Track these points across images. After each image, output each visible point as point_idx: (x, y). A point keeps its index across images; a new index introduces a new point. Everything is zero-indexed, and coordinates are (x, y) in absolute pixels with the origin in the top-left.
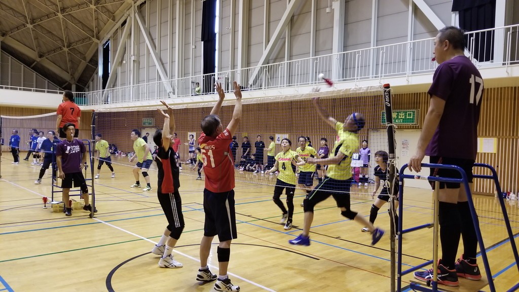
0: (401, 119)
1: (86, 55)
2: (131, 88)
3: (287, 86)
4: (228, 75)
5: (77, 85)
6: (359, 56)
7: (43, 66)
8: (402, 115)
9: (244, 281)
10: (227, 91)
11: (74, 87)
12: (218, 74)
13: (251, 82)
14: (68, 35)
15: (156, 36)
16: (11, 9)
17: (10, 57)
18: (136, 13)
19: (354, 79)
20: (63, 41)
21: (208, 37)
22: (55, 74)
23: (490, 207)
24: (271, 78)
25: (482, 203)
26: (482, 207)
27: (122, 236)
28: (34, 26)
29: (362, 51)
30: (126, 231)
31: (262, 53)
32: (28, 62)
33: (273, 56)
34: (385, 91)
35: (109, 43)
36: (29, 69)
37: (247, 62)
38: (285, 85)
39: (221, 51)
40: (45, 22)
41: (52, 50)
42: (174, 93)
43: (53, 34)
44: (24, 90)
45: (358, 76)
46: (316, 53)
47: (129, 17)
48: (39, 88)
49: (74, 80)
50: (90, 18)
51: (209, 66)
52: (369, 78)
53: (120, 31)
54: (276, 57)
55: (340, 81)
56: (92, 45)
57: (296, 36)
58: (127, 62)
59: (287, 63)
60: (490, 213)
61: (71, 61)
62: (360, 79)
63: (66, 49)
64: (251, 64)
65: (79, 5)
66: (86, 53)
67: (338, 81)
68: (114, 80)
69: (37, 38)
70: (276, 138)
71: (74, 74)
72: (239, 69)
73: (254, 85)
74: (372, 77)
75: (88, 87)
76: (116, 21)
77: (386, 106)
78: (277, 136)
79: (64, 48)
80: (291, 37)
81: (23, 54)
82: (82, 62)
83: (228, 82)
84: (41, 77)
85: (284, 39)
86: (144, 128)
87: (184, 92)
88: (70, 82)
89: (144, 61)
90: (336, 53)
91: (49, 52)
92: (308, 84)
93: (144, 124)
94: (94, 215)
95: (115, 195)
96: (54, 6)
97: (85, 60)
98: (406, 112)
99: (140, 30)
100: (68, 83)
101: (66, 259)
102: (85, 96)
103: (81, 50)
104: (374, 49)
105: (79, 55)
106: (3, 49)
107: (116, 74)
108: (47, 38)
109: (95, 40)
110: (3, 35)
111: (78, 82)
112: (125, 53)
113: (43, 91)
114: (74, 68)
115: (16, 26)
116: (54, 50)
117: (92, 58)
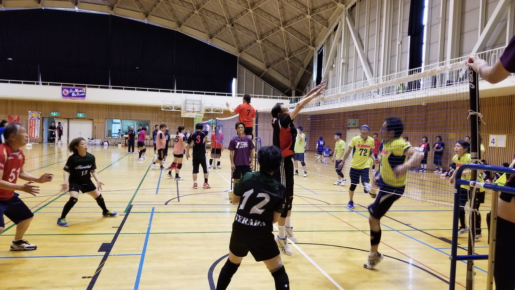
1: (304, 63)
2: (339, 90)
5: (296, 90)
7: (270, 76)
11: (294, 92)
12: (425, 68)
14: (289, 46)
15: (364, 37)
16: (246, 28)
17: (245, 70)
18: (347, 17)
20: (285, 52)
21: (415, 30)
22: (279, 82)
28: (263, 41)
31: (476, 40)
32: (257, 73)
33: (490, 42)
35: (323, 49)
36: (259, 80)
37: (459, 52)
39: (429, 44)
40: (270, 37)
42: (378, 92)
43: (277, 46)
47: (340, 22)
48: (266, 94)
49: (294, 86)
50: (307, 28)
51: (415, 62)
53: (332, 36)
56: (308, 55)
58: (336, 66)
61: (292, 69)
63: (287, 59)
65: (297, 17)
66: (304, 61)
69: (265, 52)
70: (491, 140)
71: (294, 80)
72: (448, 60)
76: (329, 27)
78: (492, 137)
81: (254, 66)
82: (300, 70)
84: (268, 85)
85: (505, 21)
86: (349, 128)
88: (291, 88)
89: (352, 63)
91: (274, 63)
93: (349, 124)
96: (278, 21)
97: (303, 67)
99: (350, 33)
103: (300, 58)
105: (298, 63)
106: (240, 63)
107: (327, 77)
108: (273, 51)
109: (311, 47)
110: (240, 51)
111: (297, 88)
112: (336, 57)
113: (267, 98)
114: (294, 75)
115: (249, 43)
116: (278, 61)
117: (308, 65)
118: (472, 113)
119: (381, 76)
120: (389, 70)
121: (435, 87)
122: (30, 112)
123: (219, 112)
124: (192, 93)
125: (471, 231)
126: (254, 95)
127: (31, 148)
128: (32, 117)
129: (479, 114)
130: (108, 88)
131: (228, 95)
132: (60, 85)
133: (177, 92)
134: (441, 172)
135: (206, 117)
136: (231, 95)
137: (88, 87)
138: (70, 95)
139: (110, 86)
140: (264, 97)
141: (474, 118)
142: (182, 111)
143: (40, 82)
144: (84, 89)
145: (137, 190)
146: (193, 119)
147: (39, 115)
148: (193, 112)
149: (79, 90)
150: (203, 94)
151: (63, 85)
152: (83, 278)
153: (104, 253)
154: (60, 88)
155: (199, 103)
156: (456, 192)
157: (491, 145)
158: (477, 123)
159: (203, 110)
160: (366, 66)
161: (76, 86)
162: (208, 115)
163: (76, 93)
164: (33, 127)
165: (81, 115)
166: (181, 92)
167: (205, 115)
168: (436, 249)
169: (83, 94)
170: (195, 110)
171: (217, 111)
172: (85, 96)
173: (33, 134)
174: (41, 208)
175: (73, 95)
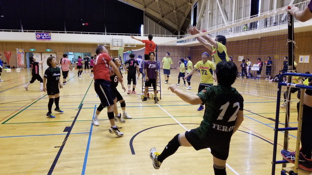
1: (185, 14)
5: (181, 32)
7: (164, 22)
11: (179, 32)
12: (260, 15)
14: (176, 3)
17: (149, 19)
20: (173, 6)
22: (170, 26)
30: (166, 112)
32: (157, 21)
35: (197, 5)
36: (157, 25)
37: (281, 4)
43: (168, 3)
48: (162, 34)
51: (254, 11)
56: (188, 7)
61: (178, 18)
63: (175, 11)
66: (185, 12)
68: (199, 26)
69: (161, 7)
70: (300, 59)
71: (179, 25)
72: (275, 9)
75: (186, 32)
78: (301, 57)
79: (174, 11)
82: (183, 18)
84: (163, 28)
87: (237, 30)
88: (178, 30)
89: (215, 13)
91: (167, 14)
97: (185, 17)
100: (176, 31)
102: (183, 37)
103: (183, 11)
105: (182, 14)
106: (145, 15)
107: (200, 22)
108: (166, 6)
109: (189, 4)
110: (145, 7)
111: (181, 30)
112: (205, 9)
113: (163, 36)
114: (179, 22)
115: (151, 2)
116: (169, 13)
117: (188, 15)
118: (289, 41)
119: (233, 21)
120: (238, 17)
121: (267, 27)
122: (17, 49)
123: (133, 46)
124: (116, 35)
125: (287, 114)
126: (154, 35)
127: (19, 71)
128: (19, 52)
129: (294, 41)
130: (64, 33)
131: (139, 35)
132: (34, 32)
133: (107, 34)
134: (269, 79)
135: (126, 50)
136: (140, 35)
137: (52, 32)
138: (41, 38)
139: (65, 32)
140: (161, 36)
141: (290, 44)
142: (111, 46)
143: (22, 30)
144: (50, 34)
145: (86, 95)
146: (117, 51)
147: (23, 51)
148: (118, 46)
149: (47, 34)
150: (123, 35)
151: (36, 32)
152: (55, 147)
153: (67, 133)
154: (34, 33)
155: (120, 41)
156: (279, 90)
157: (300, 62)
158: (293, 48)
159: (123, 45)
160: (224, 15)
161: (44, 32)
162: (127, 48)
163: (45, 37)
164: (20, 59)
165: (49, 50)
166: (109, 34)
167: (125, 48)
168: (266, 125)
169: (49, 37)
170: (118, 45)
171: (132, 46)
172: (50, 38)
173: (20, 63)
174: (28, 107)
175: (43, 37)
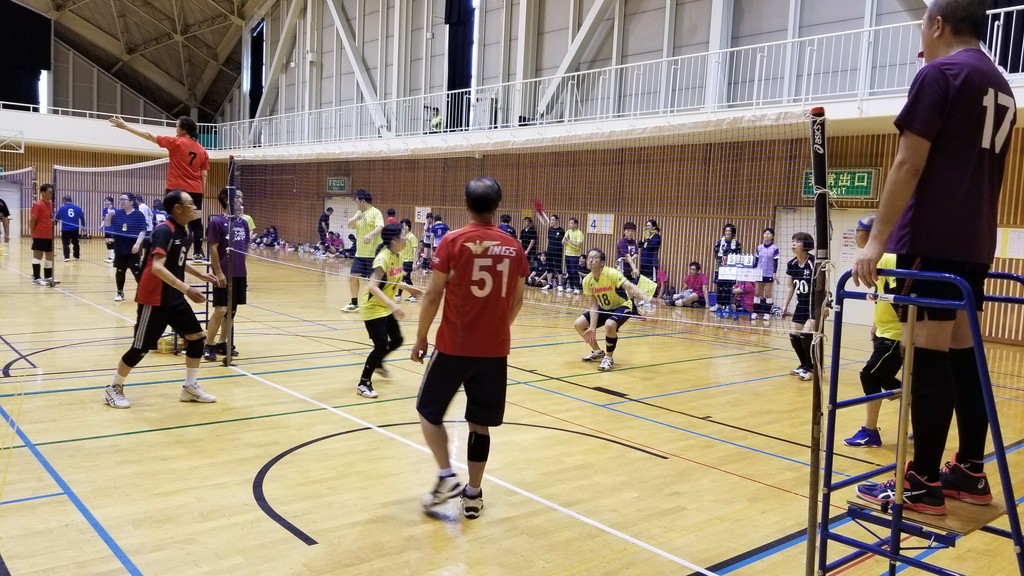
0: (844, 186)
1: (218, 51)
2: (304, 117)
3: (614, 117)
4: (497, 94)
5: (200, 110)
6: (762, 58)
7: (135, 71)
8: (845, 178)
9: (520, 494)
10: (493, 126)
12: (477, 90)
13: (542, 108)
14: (183, 10)
15: (356, 13)
17: (71, 53)
19: (752, 104)
20: (174, 21)
21: (459, 17)
22: (158, 88)
23: (1016, 368)
24: (582, 101)
25: (1001, 358)
26: (1000, 366)
27: (286, 403)
29: (770, 47)
30: (292, 393)
31: (566, 49)
32: (105, 62)
33: (588, 55)
34: (814, 122)
35: (262, 28)
36: (107, 78)
37: (536, 68)
38: (611, 114)
39: (483, 45)
41: (152, 40)
42: (389, 129)
43: (157, 9)
44: (99, 117)
45: (758, 98)
46: (675, 49)
49: (196, 100)
51: (459, 75)
52: (781, 102)
53: (284, 3)
54: (593, 56)
55: (722, 107)
56: (230, 32)
57: (634, 14)
58: (297, 65)
59: (617, 70)
60: (1015, 379)
61: (189, 61)
62: (764, 104)
63: (178, 38)
64: (544, 72)
66: (217, 47)
67: (719, 107)
68: (272, 101)
69: (124, 16)
70: (590, 222)
71: (195, 87)
72: (519, 80)
73: (547, 114)
74: (789, 101)
75: (222, 115)
77: (816, 153)
78: (591, 217)
80: (626, 17)
81: (95, 46)
82: (209, 65)
83: (496, 108)
84: (131, 93)
85: (610, 21)
86: (330, 196)
87: (409, 126)
88: (191, 103)
89: (331, 63)
90: (716, 51)
91: (146, 43)
92: (658, 113)
93: (331, 188)
94: (232, 360)
95: (273, 324)
97: (217, 61)
98: (855, 174)
99: (325, 2)
100: (182, 105)
101: (178, 442)
102: (215, 132)
103: (209, 39)
104: (793, 43)
105: (204, 50)
106: (58, 35)
107: (275, 89)
108: (144, 14)
109: (236, 19)
110: (59, 8)
111: (202, 104)
114: (195, 76)
116: (156, 39)
117: (229, 58)
118: (819, 192)
120: (409, 88)
121: (496, 127)
131: (30, 109)
136: (36, 110)
157: (590, 230)
160: (361, 72)
168: (603, 406)
171: (6, 147)
